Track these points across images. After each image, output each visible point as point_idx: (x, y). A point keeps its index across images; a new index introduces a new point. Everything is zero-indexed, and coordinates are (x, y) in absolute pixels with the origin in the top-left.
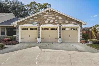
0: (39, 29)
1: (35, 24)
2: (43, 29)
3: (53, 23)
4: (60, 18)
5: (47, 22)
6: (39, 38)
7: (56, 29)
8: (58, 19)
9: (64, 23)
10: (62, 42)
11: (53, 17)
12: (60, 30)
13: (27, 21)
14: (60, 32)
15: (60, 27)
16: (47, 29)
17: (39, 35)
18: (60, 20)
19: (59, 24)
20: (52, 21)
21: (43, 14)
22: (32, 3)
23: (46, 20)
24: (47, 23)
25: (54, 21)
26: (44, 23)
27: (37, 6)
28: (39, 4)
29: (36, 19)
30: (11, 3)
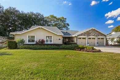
1: (85, 36)
2: (89, 38)
3: (94, 36)
5: (91, 35)
7: (94, 38)
8: (96, 33)
9: (99, 36)
11: (94, 32)
12: (97, 39)
13: (82, 35)
19: (96, 36)
20: (93, 34)
23: (90, 34)
26: (90, 36)
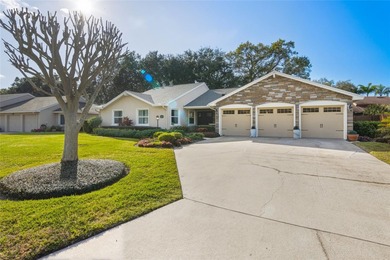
0: (254, 112)
1: (246, 103)
3: (282, 100)
4: (297, 89)
5: (270, 98)
6: (254, 128)
7: (288, 111)
8: (293, 90)
9: (307, 98)
10: (303, 138)
11: (282, 87)
12: (297, 113)
13: (233, 100)
14: (297, 117)
15: (297, 107)
16: (271, 111)
17: (254, 122)
18: (298, 93)
19: (294, 100)
20: (280, 95)
21: (262, 83)
22: (241, 48)
23: (267, 94)
24: (269, 101)
25: (285, 95)
26: (265, 101)
27: (254, 53)
28: (260, 45)
29: (248, 94)
30: (196, 57)
